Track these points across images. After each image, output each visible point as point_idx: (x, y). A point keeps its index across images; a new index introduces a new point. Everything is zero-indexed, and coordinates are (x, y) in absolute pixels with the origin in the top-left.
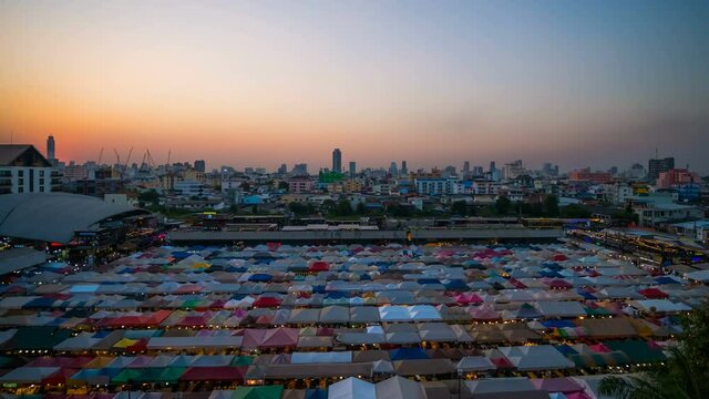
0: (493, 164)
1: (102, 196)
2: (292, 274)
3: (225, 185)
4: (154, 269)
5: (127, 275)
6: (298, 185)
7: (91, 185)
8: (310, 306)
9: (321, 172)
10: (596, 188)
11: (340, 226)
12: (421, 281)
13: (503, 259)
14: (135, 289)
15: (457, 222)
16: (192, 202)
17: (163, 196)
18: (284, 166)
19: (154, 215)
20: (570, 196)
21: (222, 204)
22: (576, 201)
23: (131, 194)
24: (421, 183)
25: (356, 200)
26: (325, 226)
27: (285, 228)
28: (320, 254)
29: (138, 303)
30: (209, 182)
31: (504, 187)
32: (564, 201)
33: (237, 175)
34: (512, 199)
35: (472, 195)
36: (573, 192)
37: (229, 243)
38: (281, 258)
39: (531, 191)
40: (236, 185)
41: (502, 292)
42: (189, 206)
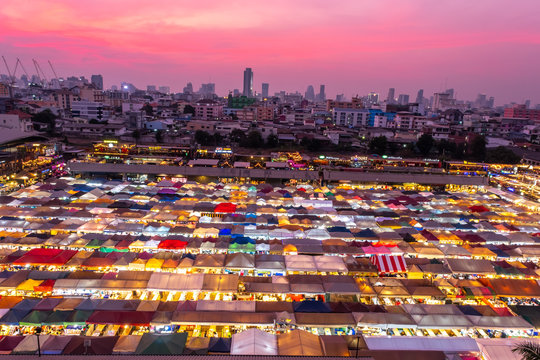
0: (421, 92)
3: (126, 107)
6: (205, 111)
9: (230, 96)
10: (532, 128)
16: (92, 125)
17: (59, 117)
18: (190, 85)
20: (501, 136)
21: (124, 129)
22: (506, 143)
23: (25, 113)
24: (339, 113)
25: (268, 130)
30: (108, 103)
31: (429, 123)
32: (493, 143)
33: (138, 94)
34: (435, 137)
35: (394, 130)
36: (505, 132)
38: (187, 197)
39: (458, 128)
40: (138, 107)
42: (88, 131)
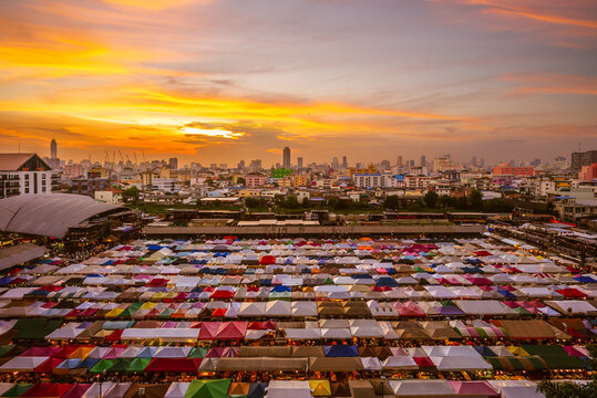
0: (423, 158)
1: (92, 195)
2: (244, 267)
3: (193, 181)
4: (132, 261)
5: (108, 267)
6: (253, 180)
7: (84, 184)
8: (258, 300)
9: (273, 168)
10: (519, 182)
11: (287, 222)
12: (354, 276)
13: (428, 254)
14: (116, 281)
15: (389, 217)
16: (166, 196)
17: (142, 191)
18: (242, 162)
19: (133, 211)
20: (494, 190)
21: (190, 198)
22: (499, 195)
23: (116, 191)
24: (358, 178)
25: (301, 196)
26: (274, 222)
27: (240, 223)
28: (268, 247)
29: (116, 295)
30: (180, 178)
31: (433, 182)
32: (487, 195)
33: (204, 170)
34: (439, 193)
35: (404, 189)
36: (497, 186)
37: (194, 237)
38: (236, 251)
39: (457, 185)
40: (201, 181)
41: (427, 288)
42: (163, 201)
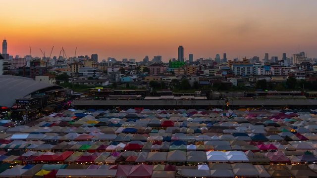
0: (284, 55)
1: (34, 78)
2: (151, 128)
3: (110, 70)
4: (64, 124)
5: (46, 128)
6: (155, 70)
7: (27, 70)
8: (161, 150)
9: (170, 61)
11: (182, 97)
12: (235, 135)
13: (291, 120)
14: (51, 137)
15: (260, 94)
16: (89, 81)
17: (71, 77)
18: (147, 57)
19: (65, 89)
21: (108, 82)
23: (52, 76)
24: (236, 67)
25: (193, 80)
26: (172, 97)
27: (147, 98)
28: (168, 115)
29: (52, 146)
30: (100, 68)
33: (118, 63)
34: (297, 78)
35: (271, 76)
37: (111, 108)
38: (143, 118)
39: (311, 73)
40: (116, 69)
41: (290, 142)
42: (87, 84)
